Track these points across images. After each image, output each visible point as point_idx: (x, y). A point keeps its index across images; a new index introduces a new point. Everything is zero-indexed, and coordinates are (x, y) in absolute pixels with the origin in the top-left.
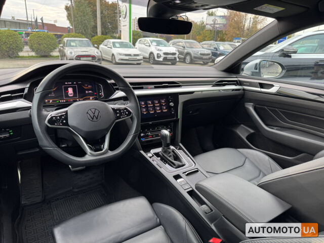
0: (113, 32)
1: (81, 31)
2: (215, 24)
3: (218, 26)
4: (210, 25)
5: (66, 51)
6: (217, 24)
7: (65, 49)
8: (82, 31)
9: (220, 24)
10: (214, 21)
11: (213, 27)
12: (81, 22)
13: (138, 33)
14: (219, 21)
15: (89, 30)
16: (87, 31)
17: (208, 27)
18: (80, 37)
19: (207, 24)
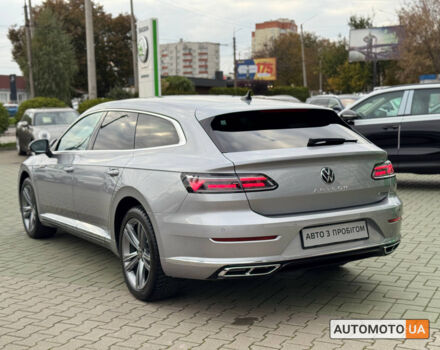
0: (123, 85)
1: (48, 86)
2: (370, 46)
3: (378, 50)
4: (360, 49)
5: (34, 133)
6: (377, 46)
7: (32, 130)
8: (51, 88)
9: (382, 45)
10: (369, 40)
11: (368, 55)
12: (50, 66)
13: (183, 83)
14: (381, 39)
15: (68, 83)
16: (62, 84)
17: (355, 55)
18: (55, 106)
19: (352, 49)
